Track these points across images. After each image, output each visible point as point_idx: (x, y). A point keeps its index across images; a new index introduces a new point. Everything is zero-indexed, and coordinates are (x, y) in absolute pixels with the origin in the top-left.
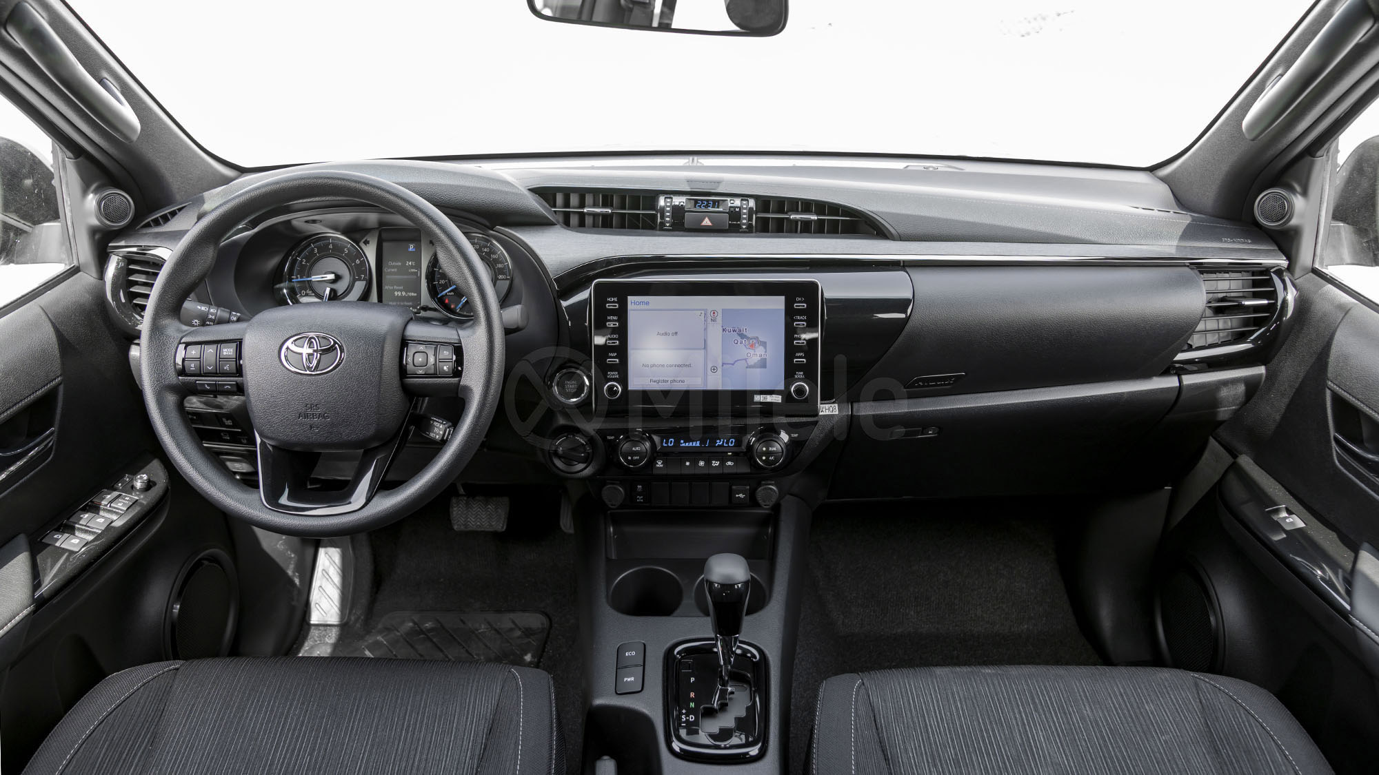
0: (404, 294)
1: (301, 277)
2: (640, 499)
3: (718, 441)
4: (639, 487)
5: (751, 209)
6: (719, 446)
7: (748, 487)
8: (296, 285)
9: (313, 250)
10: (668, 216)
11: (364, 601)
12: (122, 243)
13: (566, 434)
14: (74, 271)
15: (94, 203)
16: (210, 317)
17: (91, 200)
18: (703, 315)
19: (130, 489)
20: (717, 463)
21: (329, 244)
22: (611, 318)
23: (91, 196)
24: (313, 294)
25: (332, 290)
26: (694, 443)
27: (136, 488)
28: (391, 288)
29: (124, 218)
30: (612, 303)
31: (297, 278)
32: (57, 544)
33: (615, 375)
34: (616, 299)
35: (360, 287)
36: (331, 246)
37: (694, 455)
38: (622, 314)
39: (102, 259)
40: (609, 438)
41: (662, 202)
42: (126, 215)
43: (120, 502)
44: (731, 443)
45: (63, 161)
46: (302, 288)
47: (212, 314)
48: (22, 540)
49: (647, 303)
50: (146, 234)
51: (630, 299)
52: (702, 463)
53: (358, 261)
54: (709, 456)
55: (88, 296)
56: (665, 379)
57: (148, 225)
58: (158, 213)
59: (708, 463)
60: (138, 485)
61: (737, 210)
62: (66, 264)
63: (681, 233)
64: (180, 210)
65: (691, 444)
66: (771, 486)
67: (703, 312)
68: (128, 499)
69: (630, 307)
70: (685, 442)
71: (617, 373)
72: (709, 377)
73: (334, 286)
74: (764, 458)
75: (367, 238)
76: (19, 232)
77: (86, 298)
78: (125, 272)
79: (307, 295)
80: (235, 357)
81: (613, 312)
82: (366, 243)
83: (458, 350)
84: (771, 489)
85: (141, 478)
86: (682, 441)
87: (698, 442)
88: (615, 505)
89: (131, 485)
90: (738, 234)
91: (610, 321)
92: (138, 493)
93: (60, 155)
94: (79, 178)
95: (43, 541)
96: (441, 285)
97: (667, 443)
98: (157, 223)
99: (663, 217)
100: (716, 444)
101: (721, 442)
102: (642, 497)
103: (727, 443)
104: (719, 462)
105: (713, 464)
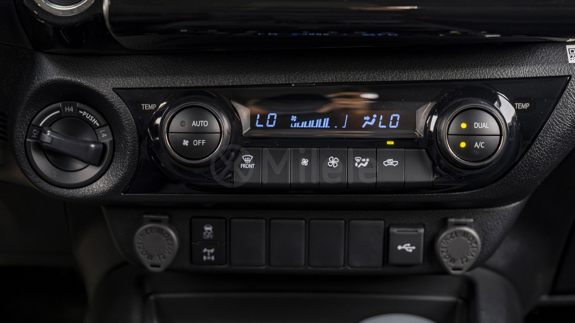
3: (367, 118)
4: (206, 228)
6: (367, 127)
7: (422, 231)
13: (60, 105)
26: (319, 122)
37: (318, 145)
44: (394, 124)
52: (333, 162)
59: (347, 160)
65: (311, 124)
66: (467, 229)
70: (299, 120)
74: (463, 145)
84: (466, 234)
87: (327, 121)
88: (158, 266)
97: (263, 121)
100: (364, 126)
101: (374, 120)
102: (212, 251)
103: (386, 122)
104: (368, 160)
105: (356, 165)
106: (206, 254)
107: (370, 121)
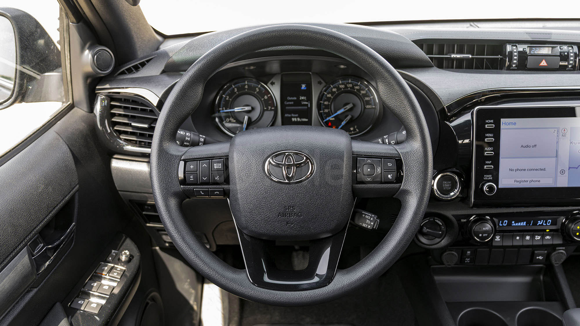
0: (299, 119)
1: (226, 109)
2: (468, 260)
4: (468, 252)
5: (575, 54)
6: (539, 225)
7: (547, 252)
8: (223, 115)
9: (234, 89)
10: (515, 60)
11: (236, 319)
12: (107, 86)
13: (428, 218)
14: (71, 107)
15: (90, 56)
16: (187, 138)
17: (88, 55)
18: (556, 132)
19: (118, 261)
20: (539, 238)
21: (245, 85)
22: (488, 135)
23: (87, 52)
24: (235, 121)
25: (249, 119)
26: (522, 223)
27: (121, 261)
28: (290, 115)
29: (108, 68)
30: (489, 125)
31: (223, 110)
32: (82, 308)
33: (490, 177)
34: (492, 121)
35: (269, 116)
36: (246, 87)
37: (522, 232)
38: (496, 132)
39: (92, 98)
40: (462, 220)
41: (509, 48)
42: (110, 66)
43: (115, 272)
44: (549, 223)
45: (68, 25)
46: (227, 117)
47: (188, 137)
48: (58, 307)
49: (515, 124)
50: (124, 79)
51: (503, 120)
52: (528, 238)
53: (266, 97)
54: (533, 232)
55: (84, 124)
56: (526, 179)
57: (123, 73)
58: (131, 64)
59: (533, 237)
60: (123, 258)
61: (566, 54)
62: (63, 102)
63: (525, 72)
64: (148, 61)
65: (519, 224)
66: (562, 251)
67: (556, 130)
68: (119, 269)
69: (502, 127)
70: (515, 223)
71: (491, 176)
72: (558, 178)
73: (251, 115)
74: (578, 234)
75: (273, 80)
76: (31, 79)
77: (82, 126)
78: (109, 107)
79: (230, 122)
80: (223, 170)
81: (489, 131)
82: (273, 84)
83: (399, 163)
85: (125, 253)
86: (513, 222)
87: (525, 223)
88: (450, 265)
89: (117, 258)
90: (566, 72)
91: (487, 137)
92: (122, 264)
93: (65, 21)
94: (79, 37)
95: (71, 306)
96: (326, 113)
97: (502, 223)
98: (130, 71)
99: (511, 60)
100: (538, 224)
101: (542, 223)
102: (469, 259)
103: (546, 223)
104: (540, 237)
105: (536, 238)
106: (467, 260)
107: (540, 222)
